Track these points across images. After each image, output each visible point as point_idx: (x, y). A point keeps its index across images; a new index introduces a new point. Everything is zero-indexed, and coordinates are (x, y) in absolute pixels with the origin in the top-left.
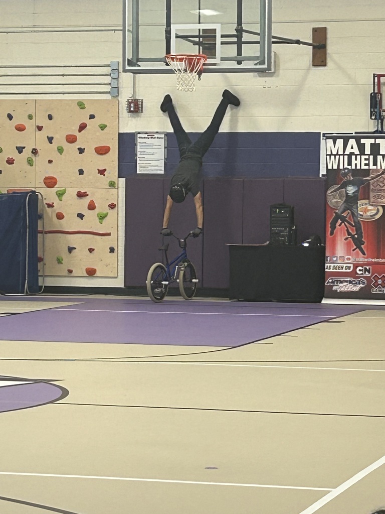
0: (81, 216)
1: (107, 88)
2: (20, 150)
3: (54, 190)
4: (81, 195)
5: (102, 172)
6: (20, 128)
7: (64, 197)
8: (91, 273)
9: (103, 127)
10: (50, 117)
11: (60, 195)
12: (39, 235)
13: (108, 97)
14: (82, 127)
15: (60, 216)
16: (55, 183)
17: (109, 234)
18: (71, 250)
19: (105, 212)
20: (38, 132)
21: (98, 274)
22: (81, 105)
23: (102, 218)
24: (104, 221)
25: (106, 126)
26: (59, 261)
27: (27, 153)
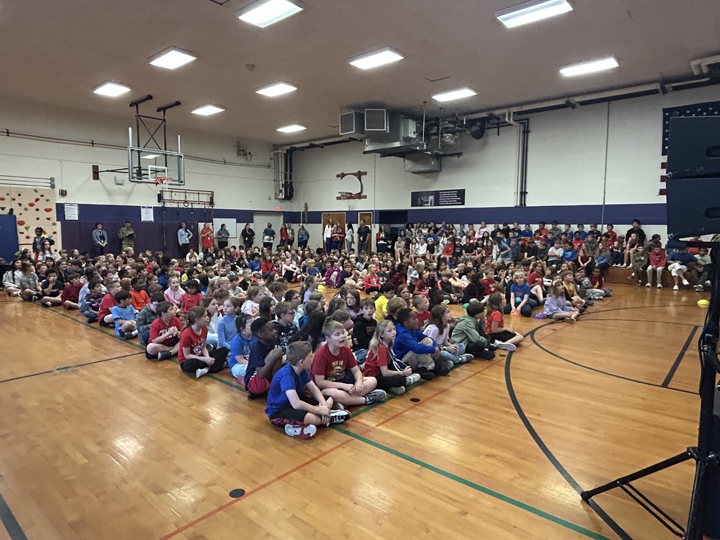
1: (49, 185)
2: (3, 208)
3: (23, 227)
5: (49, 219)
6: (2, 199)
9: (48, 200)
10: (19, 195)
13: (50, 188)
14: (37, 200)
20: (13, 202)
22: (36, 191)
27: (7, 210)
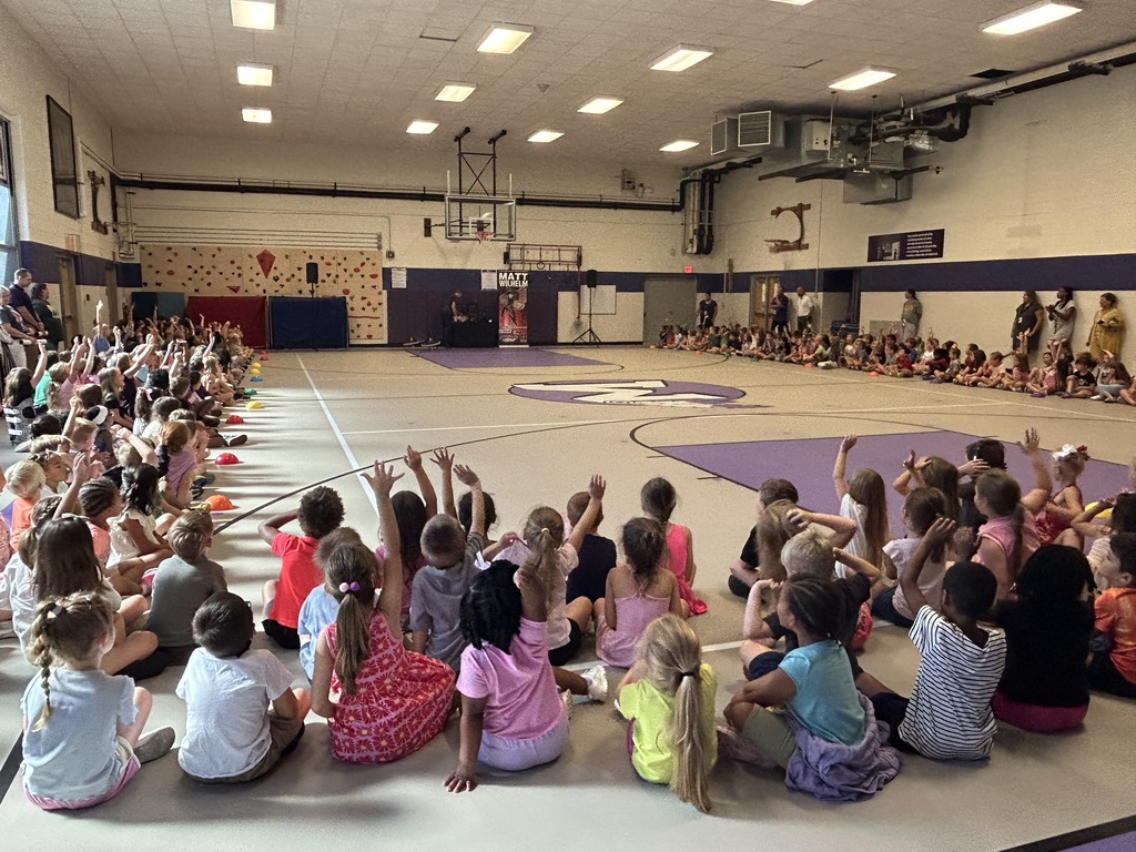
0: (364, 309)
1: (375, 245)
2: (329, 275)
4: (363, 298)
6: (329, 264)
7: (354, 299)
8: (370, 337)
13: (376, 249)
14: (363, 264)
15: (353, 309)
16: (349, 292)
17: (379, 318)
18: (358, 326)
19: (376, 307)
20: (338, 267)
21: (373, 338)
22: (362, 253)
24: (376, 311)
25: (375, 264)
26: (353, 331)
27: (333, 276)
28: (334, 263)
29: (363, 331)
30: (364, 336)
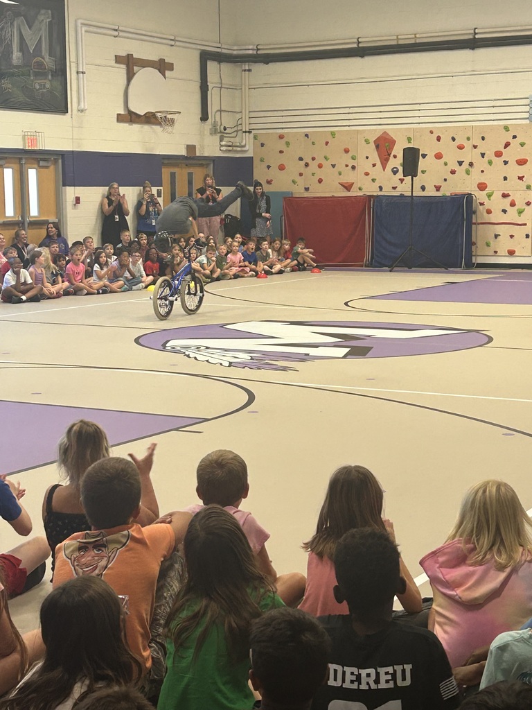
0: (504, 211)
1: (527, 115)
2: (460, 163)
3: (484, 193)
4: (505, 196)
5: (521, 178)
6: (461, 147)
7: (492, 198)
8: (511, 253)
9: (522, 145)
10: (483, 138)
11: (489, 196)
12: (473, 226)
13: (528, 121)
14: (507, 145)
15: (489, 212)
16: (486, 187)
17: (525, 225)
18: (496, 236)
19: (523, 208)
20: (474, 150)
21: (516, 254)
22: (506, 128)
23: (520, 212)
24: (522, 215)
25: (524, 144)
26: (488, 245)
27: (465, 165)
28: (468, 145)
29: (503, 245)
30: (503, 251)
